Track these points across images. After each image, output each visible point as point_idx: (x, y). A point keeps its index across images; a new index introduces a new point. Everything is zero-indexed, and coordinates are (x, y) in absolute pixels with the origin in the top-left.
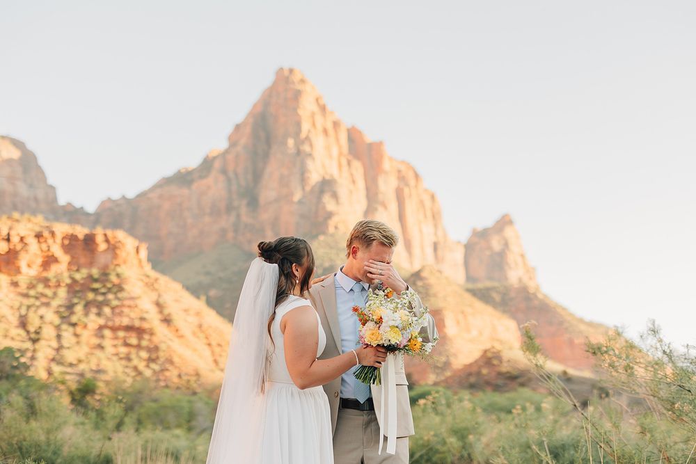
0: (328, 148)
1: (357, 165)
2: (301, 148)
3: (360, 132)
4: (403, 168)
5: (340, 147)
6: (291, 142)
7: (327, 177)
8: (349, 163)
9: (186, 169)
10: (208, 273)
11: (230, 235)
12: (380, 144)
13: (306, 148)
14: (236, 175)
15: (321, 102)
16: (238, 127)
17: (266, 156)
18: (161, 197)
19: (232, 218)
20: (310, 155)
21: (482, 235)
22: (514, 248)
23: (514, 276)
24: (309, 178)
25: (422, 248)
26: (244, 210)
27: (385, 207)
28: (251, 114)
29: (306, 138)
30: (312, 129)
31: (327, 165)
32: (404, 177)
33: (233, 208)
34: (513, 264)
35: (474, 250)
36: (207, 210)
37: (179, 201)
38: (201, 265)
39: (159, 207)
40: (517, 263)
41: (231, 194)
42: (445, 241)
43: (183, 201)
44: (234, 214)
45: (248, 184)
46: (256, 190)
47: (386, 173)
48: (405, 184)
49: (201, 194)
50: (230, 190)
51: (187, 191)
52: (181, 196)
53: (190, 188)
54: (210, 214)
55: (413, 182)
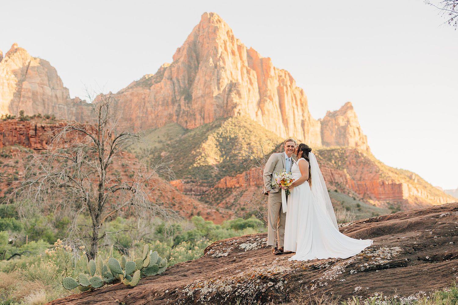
0: (235, 63)
1: (253, 72)
2: (218, 63)
3: (256, 52)
4: (283, 74)
5: (243, 62)
6: (211, 60)
7: (234, 81)
8: (248, 72)
9: (148, 75)
10: (160, 142)
11: (175, 118)
12: (269, 58)
13: (221, 63)
14: (178, 80)
15: (231, 34)
16: (179, 50)
17: (197, 68)
18: (132, 94)
19: (176, 108)
20: (223, 68)
21: (332, 115)
22: (353, 124)
23: (352, 142)
24: (222, 81)
25: (295, 124)
26: (182, 102)
27: (271, 99)
28: (187, 42)
29: (221, 57)
30: (224, 51)
31: (233, 73)
32: (283, 80)
33: (176, 101)
34: (352, 134)
35: (327, 125)
36: (160, 103)
37: (143, 97)
38: (157, 136)
39: (131, 101)
40: (355, 134)
41: (175, 93)
42: (309, 120)
43: (145, 97)
44: (177, 104)
45: (185, 87)
46: (190, 90)
47: (271, 77)
48: (283, 85)
49: (157, 93)
50: (174, 90)
51: (148, 90)
52: (145, 94)
53: (150, 89)
54: (163, 105)
55: (289, 83)
